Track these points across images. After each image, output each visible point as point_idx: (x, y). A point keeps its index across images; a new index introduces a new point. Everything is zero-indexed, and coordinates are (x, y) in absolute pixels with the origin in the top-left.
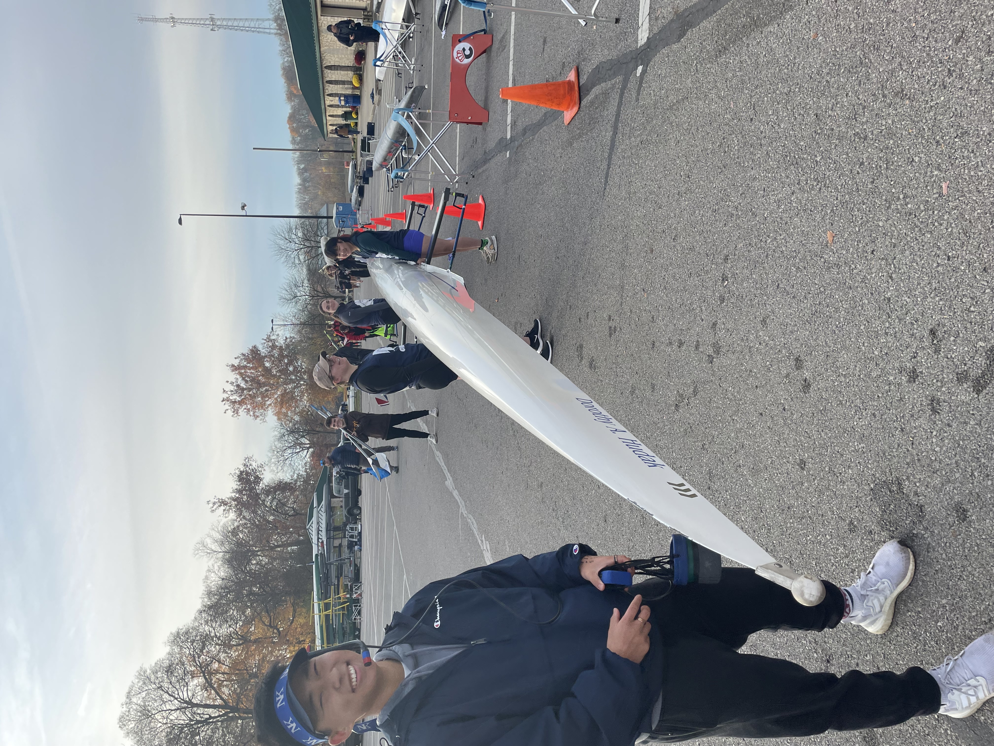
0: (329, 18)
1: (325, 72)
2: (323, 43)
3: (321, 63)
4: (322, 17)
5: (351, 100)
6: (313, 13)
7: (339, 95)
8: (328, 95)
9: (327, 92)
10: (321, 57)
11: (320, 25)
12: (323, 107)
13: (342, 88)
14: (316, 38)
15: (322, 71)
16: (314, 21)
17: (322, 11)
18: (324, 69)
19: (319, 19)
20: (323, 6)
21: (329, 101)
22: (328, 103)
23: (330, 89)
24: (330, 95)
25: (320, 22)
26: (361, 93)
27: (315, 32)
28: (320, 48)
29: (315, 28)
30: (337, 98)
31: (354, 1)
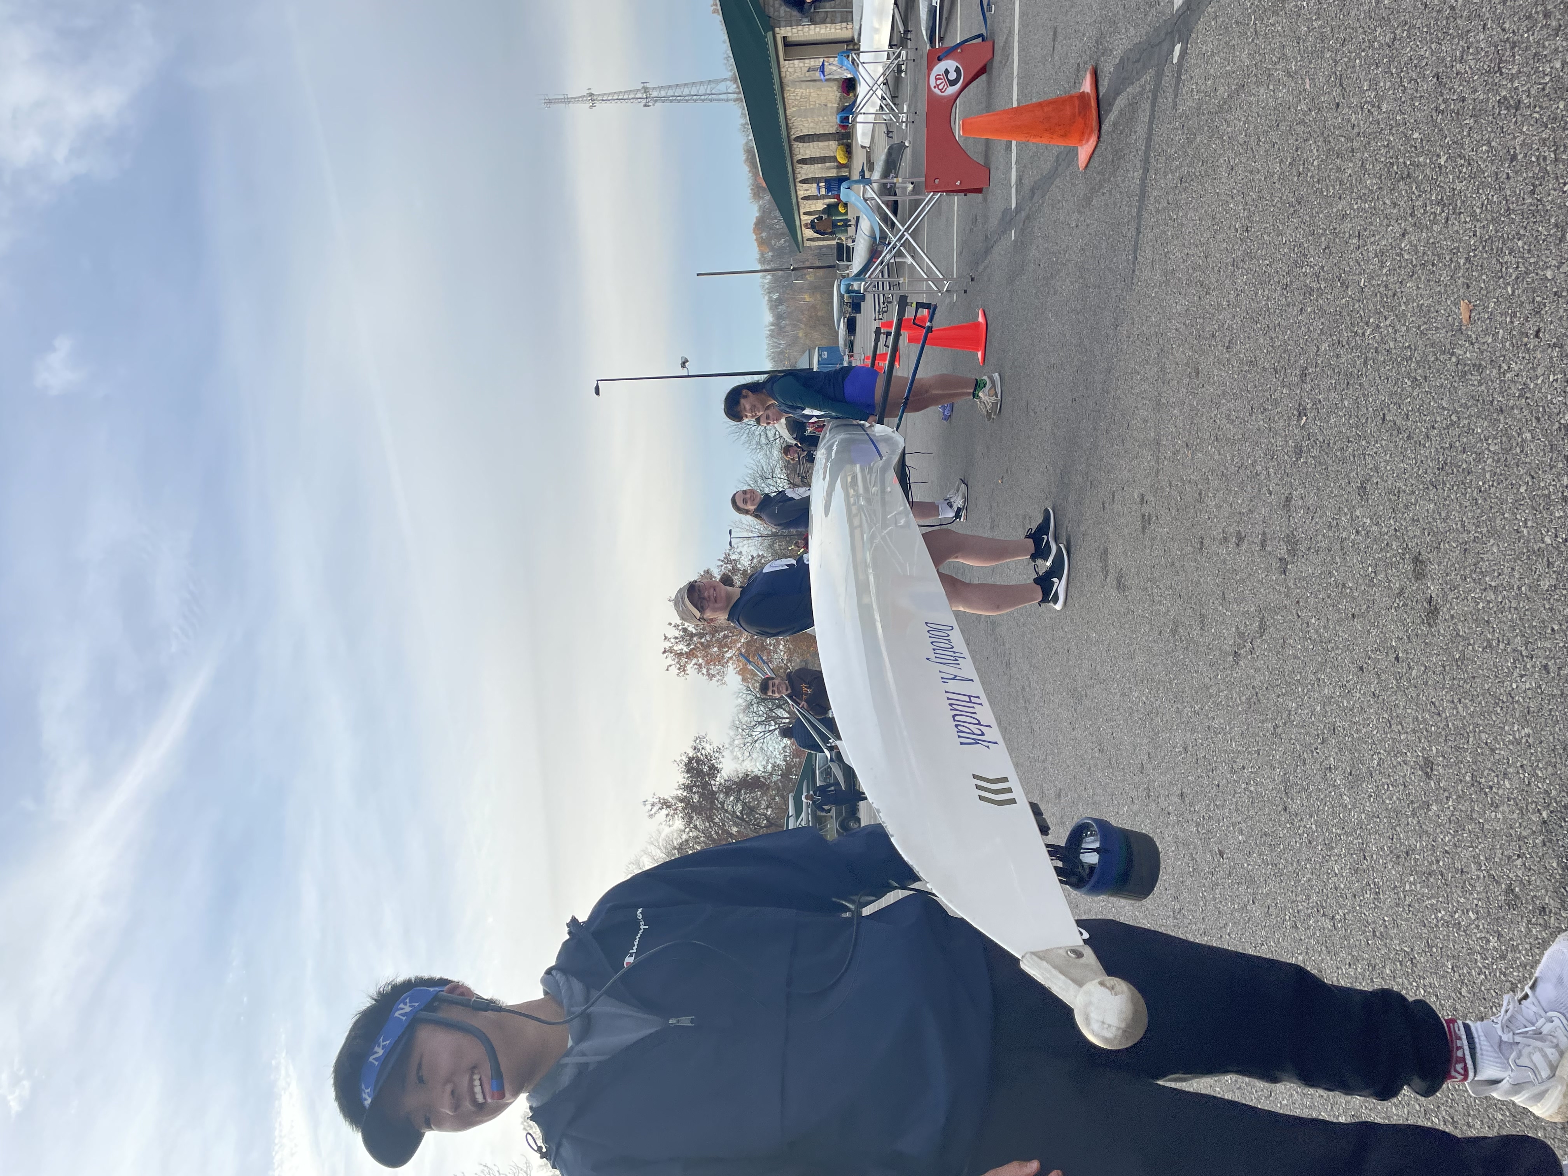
0: (796, 62)
1: (795, 146)
2: (790, 102)
3: (789, 133)
4: (786, 62)
5: (834, 185)
6: (773, 58)
7: (817, 180)
8: (801, 182)
9: (800, 177)
10: (787, 125)
11: (783, 74)
12: (794, 200)
13: (822, 169)
14: (778, 97)
15: (790, 146)
16: (774, 70)
17: (786, 54)
18: (793, 142)
19: (781, 66)
20: (787, 44)
21: (803, 190)
22: (801, 194)
23: (803, 172)
24: (804, 181)
25: (783, 70)
26: (848, 172)
27: (777, 87)
28: (785, 110)
29: (776, 80)
30: (815, 185)
31: (833, 30)
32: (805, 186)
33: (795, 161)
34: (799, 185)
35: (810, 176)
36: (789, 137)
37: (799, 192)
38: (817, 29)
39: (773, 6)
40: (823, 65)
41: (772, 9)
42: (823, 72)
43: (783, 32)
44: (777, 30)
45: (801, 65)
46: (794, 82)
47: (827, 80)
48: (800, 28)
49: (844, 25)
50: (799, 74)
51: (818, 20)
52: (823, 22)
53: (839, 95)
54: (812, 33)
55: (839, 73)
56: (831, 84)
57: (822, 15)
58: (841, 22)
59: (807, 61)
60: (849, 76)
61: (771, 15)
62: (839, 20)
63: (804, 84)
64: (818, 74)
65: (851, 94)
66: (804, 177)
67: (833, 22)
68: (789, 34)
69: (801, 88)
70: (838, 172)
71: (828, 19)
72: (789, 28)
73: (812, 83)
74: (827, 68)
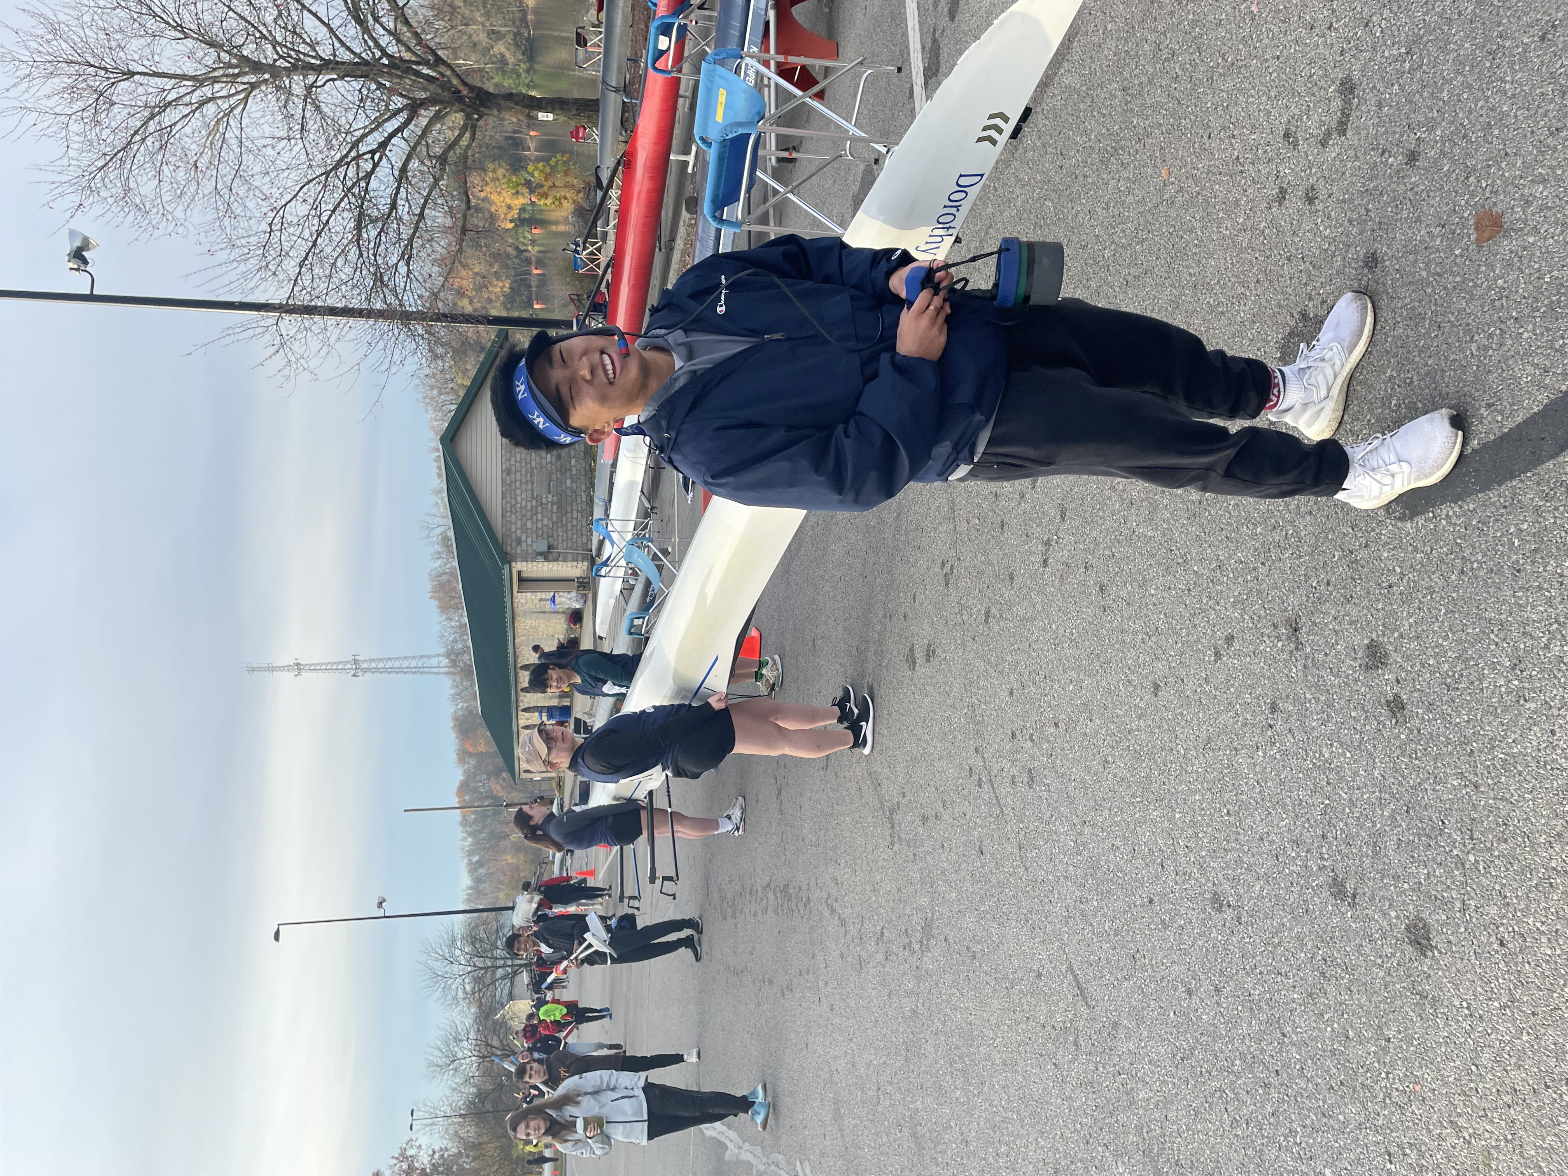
0: (529, 594)
1: (520, 674)
2: (520, 631)
3: (515, 661)
4: (520, 594)
5: (556, 713)
6: (507, 589)
7: (539, 709)
8: (523, 710)
9: (522, 706)
10: (515, 653)
11: (515, 605)
12: (515, 729)
13: (545, 698)
14: (509, 625)
15: (516, 674)
16: (508, 600)
17: (519, 587)
18: (519, 670)
19: (514, 597)
20: (521, 580)
21: (524, 719)
22: (522, 722)
23: (526, 700)
24: (526, 710)
25: (515, 601)
26: (571, 702)
27: (508, 615)
28: (514, 639)
29: (508, 610)
30: (537, 714)
31: (564, 567)
32: (527, 715)
33: (519, 689)
34: (520, 713)
35: (532, 705)
36: (515, 665)
37: (520, 721)
38: (551, 566)
39: (511, 545)
40: (554, 596)
41: (509, 548)
42: (554, 602)
43: (518, 566)
44: (513, 564)
45: (533, 597)
46: (525, 612)
47: (558, 612)
48: (535, 564)
49: (575, 563)
50: (530, 606)
51: (551, 558)
52: (556, 560)
53: (566, 627)
54: (545, 568)
55: (567, 604)
56: (560, 616)
57: (555, 555)
58: (573, 561)
59: (539, 594)
60: (578, 606)
61: (509, 551)
62: (570, 559)
63: (534, 616)
64: (548, 606)
65: (578, 626)
66: (526, 706)
67: (565, 560)
68: (525, 569)
69: (531, 619)
70: (559, 702)
71: (561, 558)
72: (524, 564)
73: (541, 615)
74: (558, 600)
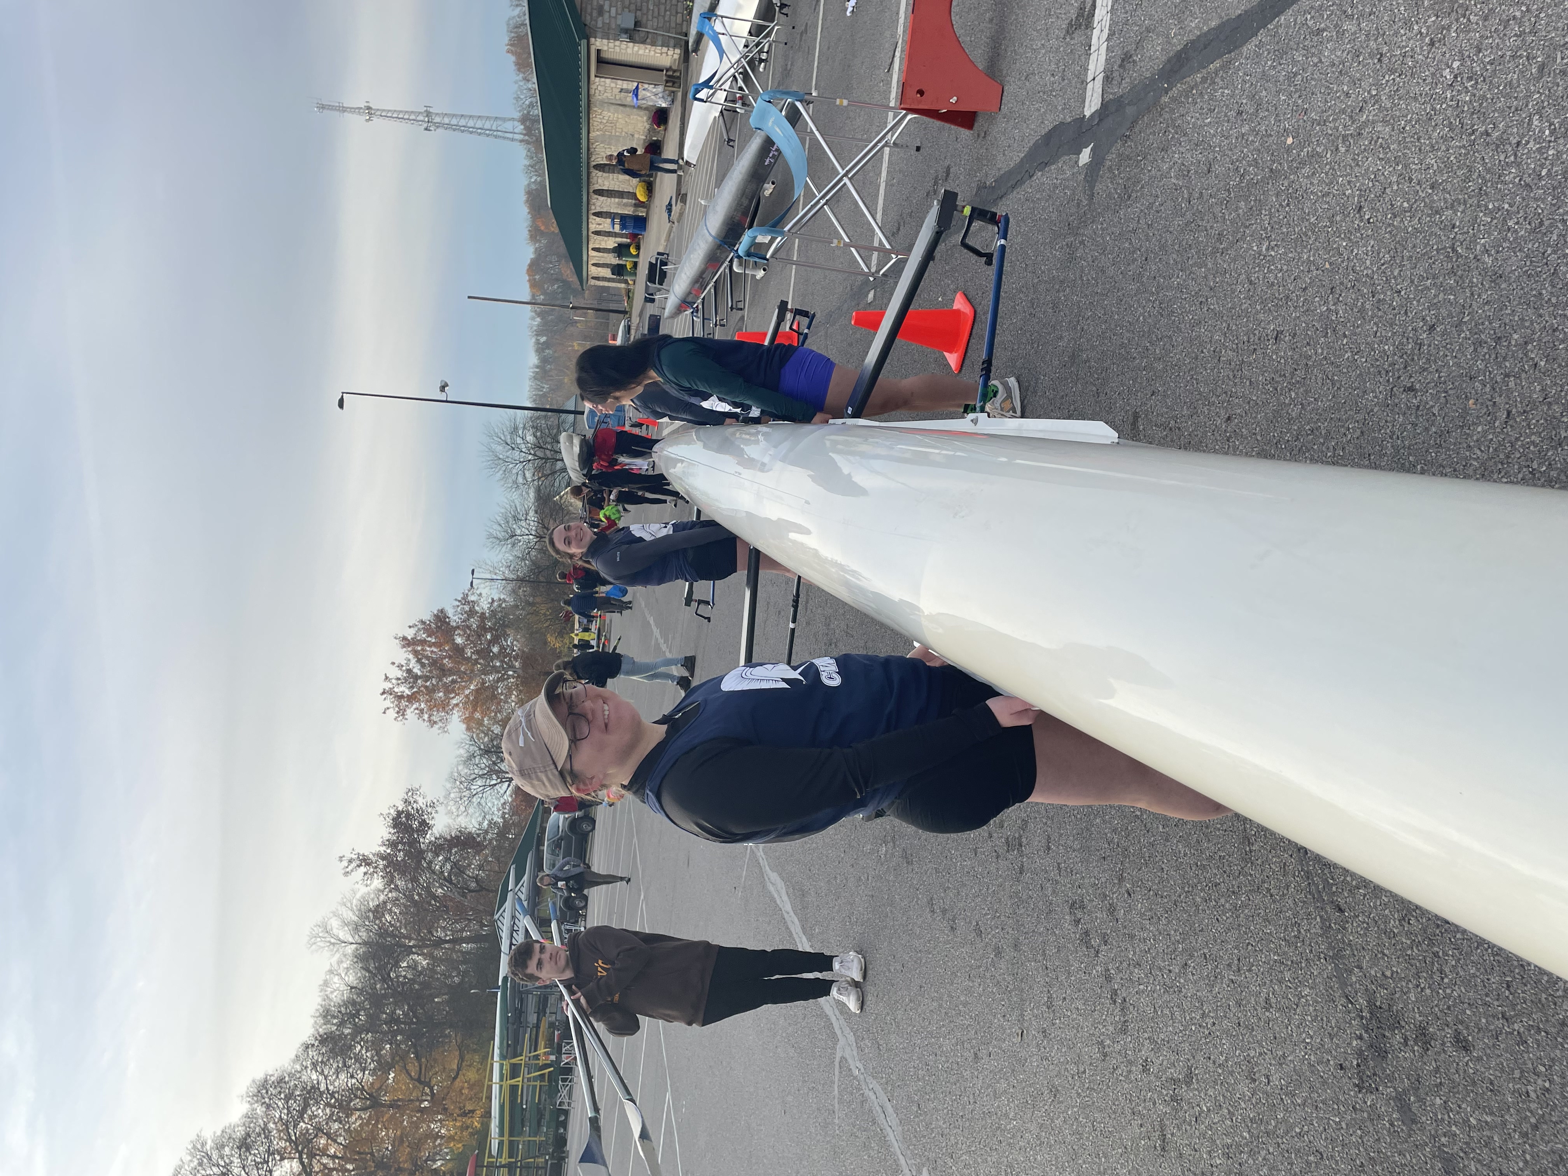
0: (608, 81)
1: (593, 174)
2: (595, 124)
3: (589, 158)
4: (597, 79)
5: (630, 224)
6: (583, 70)
8: (596, 214)
9: (593, 209)
10: (588, 148)
11: (592, 92)
12: (584, 233)
13: (619, 204)
14: (583, 115)
15: (589, 174)
16: (583, 84)
17: (598, 69)
18: (592, 170)
20: (601, 61)
21: (595, 224)
22: (593, 227)
23: (598, 204)
25: (593, 87)
26: (647, 213)
27: (583, 103)
29: (584, 96)
31: (652, 53)
32: (598, 219)
33: (591, 191)
34: (591, 217)
35: (605, 210)
36: (588, 163)
37: (590, 225)
38: (636, 48)
39: (591, 15)
40: (637, 88)
41: (588, 18)
42: (637, 96)
43: (598, 43)
44: (592, 40)
48: (617, 43)
52: (643, 42)
54: (629, 51)
57: (642, 35)
58: (662, 46)
59: (619, 82)
61: (587, 23)
62: (660, 43)
63: (612, 108)
64: (629, 99)
66: (598, 210)
67: (653, 44)
69: (609, 111)
71: (648, 40)
72: (605, 41)
73: (621, 108)
74: (641, 93)
